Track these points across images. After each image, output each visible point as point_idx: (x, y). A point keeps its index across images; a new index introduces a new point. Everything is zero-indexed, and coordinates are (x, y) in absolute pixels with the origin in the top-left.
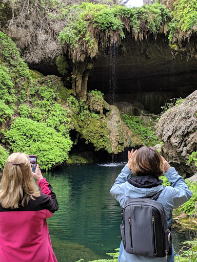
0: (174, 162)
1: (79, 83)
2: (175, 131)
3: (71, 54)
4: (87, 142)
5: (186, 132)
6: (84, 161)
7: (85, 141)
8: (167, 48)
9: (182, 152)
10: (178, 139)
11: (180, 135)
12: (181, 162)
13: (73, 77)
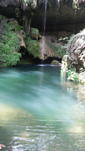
0: (75, 63)
1: (26, 23)
2: (78, 47)
3: (23, 6)
4: (29, 54)
5: (83, 47)
6: (28, 63)
7: (29, 53)
8: (71, 8)
9: (80, 58)
10: (79, 51)
11: (81, 49)
12: (79, 63)
13: (24, 19)
